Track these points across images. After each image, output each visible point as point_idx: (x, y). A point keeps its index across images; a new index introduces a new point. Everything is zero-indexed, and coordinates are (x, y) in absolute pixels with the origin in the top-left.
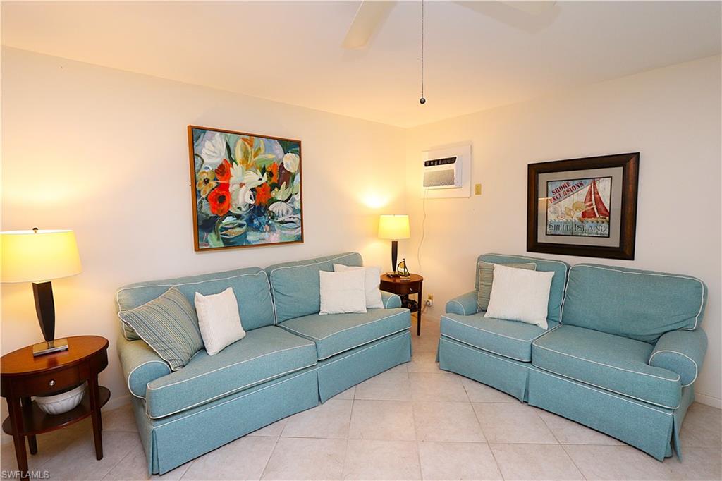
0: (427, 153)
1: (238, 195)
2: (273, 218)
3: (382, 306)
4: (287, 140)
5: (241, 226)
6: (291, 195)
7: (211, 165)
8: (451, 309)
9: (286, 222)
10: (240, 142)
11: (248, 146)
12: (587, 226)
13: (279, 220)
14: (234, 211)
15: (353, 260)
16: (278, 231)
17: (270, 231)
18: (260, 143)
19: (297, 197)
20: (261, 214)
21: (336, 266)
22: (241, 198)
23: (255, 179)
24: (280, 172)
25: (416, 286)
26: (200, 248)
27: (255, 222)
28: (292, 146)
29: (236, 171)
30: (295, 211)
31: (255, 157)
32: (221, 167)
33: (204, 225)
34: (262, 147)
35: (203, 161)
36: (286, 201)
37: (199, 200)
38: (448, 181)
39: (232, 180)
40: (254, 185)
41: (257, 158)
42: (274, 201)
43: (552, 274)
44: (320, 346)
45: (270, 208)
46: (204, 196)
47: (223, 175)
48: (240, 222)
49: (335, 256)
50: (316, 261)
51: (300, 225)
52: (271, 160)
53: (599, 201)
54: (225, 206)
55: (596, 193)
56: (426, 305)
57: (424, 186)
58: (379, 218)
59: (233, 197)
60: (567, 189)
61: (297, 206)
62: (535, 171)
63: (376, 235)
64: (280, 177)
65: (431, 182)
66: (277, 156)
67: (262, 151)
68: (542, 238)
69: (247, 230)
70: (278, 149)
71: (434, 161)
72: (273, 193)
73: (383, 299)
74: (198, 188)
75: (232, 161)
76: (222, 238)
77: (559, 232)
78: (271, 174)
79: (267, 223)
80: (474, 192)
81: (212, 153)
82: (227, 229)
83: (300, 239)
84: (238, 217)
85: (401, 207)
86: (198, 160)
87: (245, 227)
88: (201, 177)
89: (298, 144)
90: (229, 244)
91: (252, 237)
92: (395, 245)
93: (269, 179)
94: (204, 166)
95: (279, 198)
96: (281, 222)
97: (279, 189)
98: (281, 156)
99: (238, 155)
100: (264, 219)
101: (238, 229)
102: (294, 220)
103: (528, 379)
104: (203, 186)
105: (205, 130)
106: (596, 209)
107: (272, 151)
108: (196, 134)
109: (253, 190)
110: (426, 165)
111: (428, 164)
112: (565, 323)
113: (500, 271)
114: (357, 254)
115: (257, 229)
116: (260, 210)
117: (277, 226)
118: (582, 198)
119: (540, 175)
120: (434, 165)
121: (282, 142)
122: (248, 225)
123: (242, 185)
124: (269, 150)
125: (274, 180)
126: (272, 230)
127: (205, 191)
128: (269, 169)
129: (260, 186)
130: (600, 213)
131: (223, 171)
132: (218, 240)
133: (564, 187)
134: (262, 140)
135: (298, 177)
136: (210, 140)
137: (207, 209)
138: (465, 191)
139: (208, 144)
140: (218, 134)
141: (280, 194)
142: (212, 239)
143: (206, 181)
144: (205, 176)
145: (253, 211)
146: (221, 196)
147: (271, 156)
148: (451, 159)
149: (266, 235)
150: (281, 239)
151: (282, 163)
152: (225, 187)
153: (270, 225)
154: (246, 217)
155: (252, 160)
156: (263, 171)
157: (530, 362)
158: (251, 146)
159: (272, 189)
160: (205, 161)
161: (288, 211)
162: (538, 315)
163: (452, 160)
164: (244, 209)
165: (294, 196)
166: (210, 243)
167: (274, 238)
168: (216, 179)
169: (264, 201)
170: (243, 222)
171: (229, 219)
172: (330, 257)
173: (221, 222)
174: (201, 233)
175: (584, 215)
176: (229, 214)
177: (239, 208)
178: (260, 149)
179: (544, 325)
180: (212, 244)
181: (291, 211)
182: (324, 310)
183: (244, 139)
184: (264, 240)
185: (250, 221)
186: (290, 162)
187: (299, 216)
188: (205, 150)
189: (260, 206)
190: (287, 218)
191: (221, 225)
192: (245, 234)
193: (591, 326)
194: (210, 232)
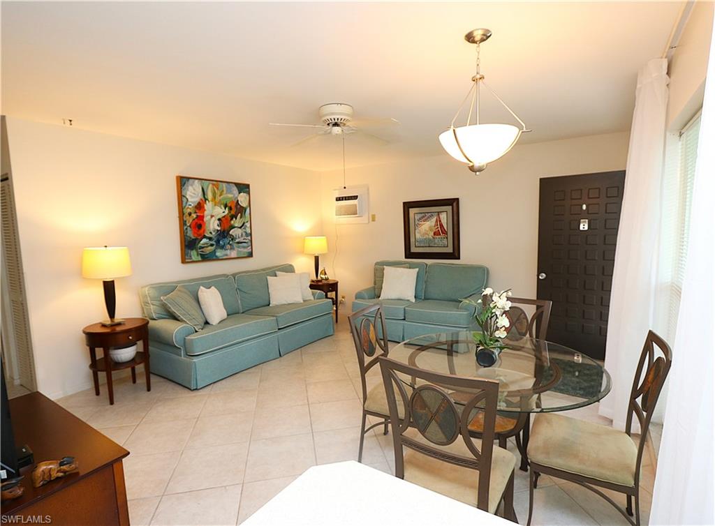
0: (337, 191)
1: (209, 223)
2: (232, 239)
3: (312, 298)
4: (240, 184)
5: (212, 245)
6: (244, 223)
7: (191, 202)
8: (358, 296)
9: (241, 243)
10: (211, 186)
11: (215, 189)
12: (436, 241)
13: (237, 241)
14: (208, 235)
15: (289, 269)
16: (236, 249)
17: (231, 249)
18: (223, 187)
19: (248, 225)
20: (225, 237)
21: (278, 273)
22: (212, 225)
23: (221, 212)
24: (236, 206)
25: (334, 287)
26: (187, 261)
27: (221, 242)
28: (244, 188)
29: (208, 206)
30: (247, 235)
31: (220, 196)
32: (199, 204)
33: (188, 245)
34: (225, 189)
35: (187, 199)
36: (240, 228)
37: (185, 228)
38: (353, 212)
39: (206, 213)
40: (220, 217)
41: (222, 197)
42: (233, 227)
43: (417, 269)
44: (279, 319)
45: (231, 233)
46: (188, 225)
47: (200, 210)
48: (211, 242)
49: (277, 267)
50: (263, 270)
51: (250, 244)
52: (231, 198)
53: (441, 226)
54: (201, 231)
55: (440, 221)
56: (340, 303)
57: (336, 215)
58: (304, 239)
59: (207, 225)
60: (425, 218)
61: (248, 231)
62: (408, 206)
63: (302, 252)
64: (237, 210)
65: (340, 212)
66: (234, 195)
67: (225, 192)
68: (413, 250)
69: (216, 248)
70: (235, 190)
71: (343, 198)
72: (232, 222)
73: (313, 294)
74: (185, 219)
75: (206, 199)
76: (201, 254)
77: (422, 245)
78: (230, 209)
79: (229, 243)
80: (371, 219)
81: (193, 194)
82: (203, 248)
83: (250, 255)
84: (210, 239)
85: (319, 231)
86: (184, 200)
87: (214, 246)
88: (187, 211)
89: (248, 186)
90: (205, 258)
91: (219, 253)
92: (317, 259)
93: (229, 212)
94: (188, 203)
95: (236, 225)
96: (238, 243)
97: (236, 219)
98: (236, 196)
99: (210, 196)
100: (226, 241)
101: (210, 248)
102: (246, 241)
103: (403, 329)
104: (188, 217)
105: (188, 178)
106: (440, 231)
107: (231, 192)
108: (182, 181)
109: (219, 220)
110: (337, 200)
111: (339, 199)
112: (426, 299)
113: (387, 270)
114: (291, 265)
115: (223, 247)
116: (224, 234)
117: (235, 245)
118: (433, 224)
119: (410, 209)
120: (342, 200)
121: (237, 185)
122: (217, 245)
123: (212, 216)
124: (229, 191)
125: (233, 212)
126: (232, 249)
127: (189, 221)
128: (229, 205)
129: (224, 217)
130: (443, 233)
131: (200, 207)
132: (198, 255)
133: (424, 217)
134: (224, 185)
135: (248, 210)
136: (192, 185)
137: (190, 234)
138: (365, 219)
139: (190, 188)
140: (197, 181)
141: (237, 222)
142: (194, 255)
143: (190, 214)
144: (189, 211)
145: (219, 235)
146: (199, 224)
147: (230, 196)
148: (354, 196)
149: (228, 252)
150: (238, 254)
151: (238, 201)
152: (201, 218)
153: (231, 245)
154: (215, 239)
155: (218, 198)
156: (226, 206)
157: (404, 319)
158: (218, 189)
159: (232, 219)
160: (189, 200)
161: (242, 234)
162: (410, 294)
163: (355, 198)
164: (213, 233)
165: (246, 224)
166: (193, 257)
167: (233, 254)
168: (196, 213)
169: (227, 227)
170: (213, 242)
171: (204, 240)
172: (273, 267)
173: (199, 242)
174: (187, 250)
175: (435, 234)
176: (205, 237)
177: (211, 233)
178: (223, 191)
179: (414, 300)
180: (194, 259)
181: (244, 234)
182: (273, 303)
183: (213, 184)
184: (227, 255)
185: (218, 242)
186: (243, 199)
187: (249, 238)
188: (188, 193)
189: (224, 231)
190: (241, 240)
191: (200, 245)
192: (214, 252)
193: (438, 298)
194: (193, 250)
